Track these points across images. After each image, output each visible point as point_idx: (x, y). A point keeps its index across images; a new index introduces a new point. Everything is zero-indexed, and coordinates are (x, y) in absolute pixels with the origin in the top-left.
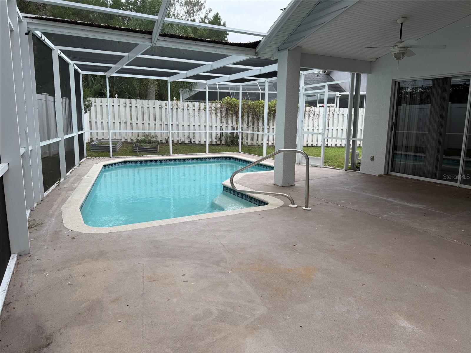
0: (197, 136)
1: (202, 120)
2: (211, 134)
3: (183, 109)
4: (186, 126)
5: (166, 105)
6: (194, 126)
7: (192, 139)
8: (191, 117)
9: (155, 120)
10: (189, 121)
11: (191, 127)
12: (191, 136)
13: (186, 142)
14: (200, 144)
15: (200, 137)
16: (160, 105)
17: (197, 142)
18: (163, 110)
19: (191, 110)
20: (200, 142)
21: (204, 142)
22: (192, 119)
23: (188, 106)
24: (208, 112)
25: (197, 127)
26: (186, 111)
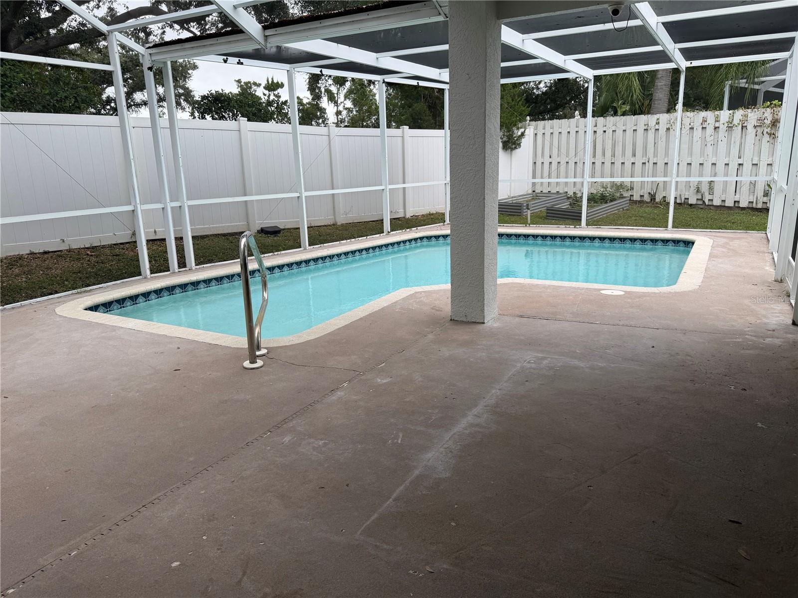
0: (718, 190)
1: (735, 151)
2: (753, 184)
3: (692, 128)
4: (695, 166)
5: (658, 123)
6: (714, 164)
7: (707, 194)
8: (709, 145)
9: (634, 155)
10: (702, 153)
11: (708, 167)
12: (705, 188)
13: (692, 201)
14: (725, 206)
15: (724, 191)
16: (645, 125)
17: (717, 202)
18: (651, 134)
19: (710, 130)
20: (724, 201)
21: (735, 202)
22: (709, 150)
23: (705, 121)
24: (750, 129)
25: (720, 167)
26: (698, 132)
